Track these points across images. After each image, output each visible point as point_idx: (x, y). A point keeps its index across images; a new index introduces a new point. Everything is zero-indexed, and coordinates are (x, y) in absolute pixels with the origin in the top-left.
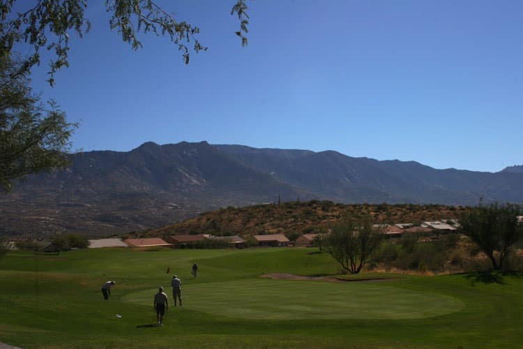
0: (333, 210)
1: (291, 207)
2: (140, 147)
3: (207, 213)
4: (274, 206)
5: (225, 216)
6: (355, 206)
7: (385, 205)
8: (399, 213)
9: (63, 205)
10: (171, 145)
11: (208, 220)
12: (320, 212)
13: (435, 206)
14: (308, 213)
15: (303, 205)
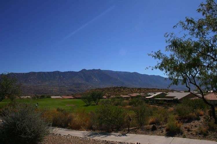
0: (126, 89)
1: (115, 88)
2: (81, 71)
3: (92, 90)
4: (110, 88)
5: (97, 91)
6: (132, 88)
7: (141, 88)
8: (144, 90)
9: (60, 86)
10: (90, 70)
11: (92, 91)
12: (122, 90)
13: (154, 89)
14: (119, 90)
15: (118, 88)
